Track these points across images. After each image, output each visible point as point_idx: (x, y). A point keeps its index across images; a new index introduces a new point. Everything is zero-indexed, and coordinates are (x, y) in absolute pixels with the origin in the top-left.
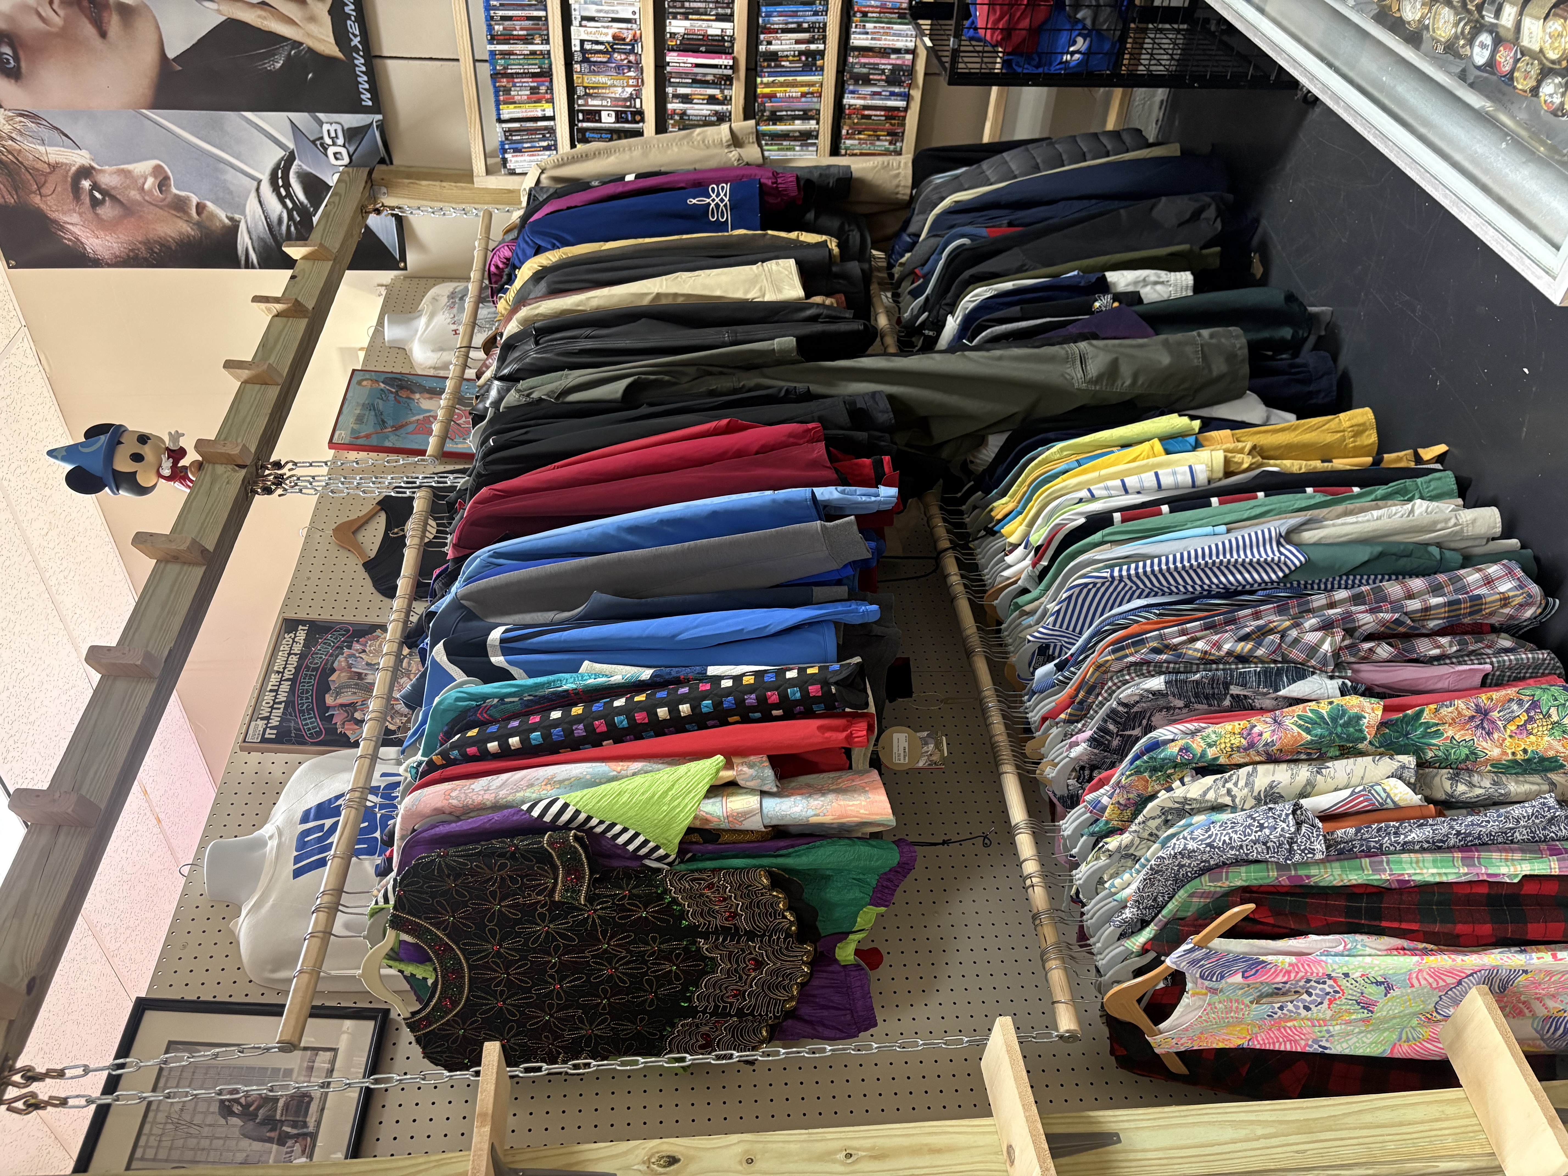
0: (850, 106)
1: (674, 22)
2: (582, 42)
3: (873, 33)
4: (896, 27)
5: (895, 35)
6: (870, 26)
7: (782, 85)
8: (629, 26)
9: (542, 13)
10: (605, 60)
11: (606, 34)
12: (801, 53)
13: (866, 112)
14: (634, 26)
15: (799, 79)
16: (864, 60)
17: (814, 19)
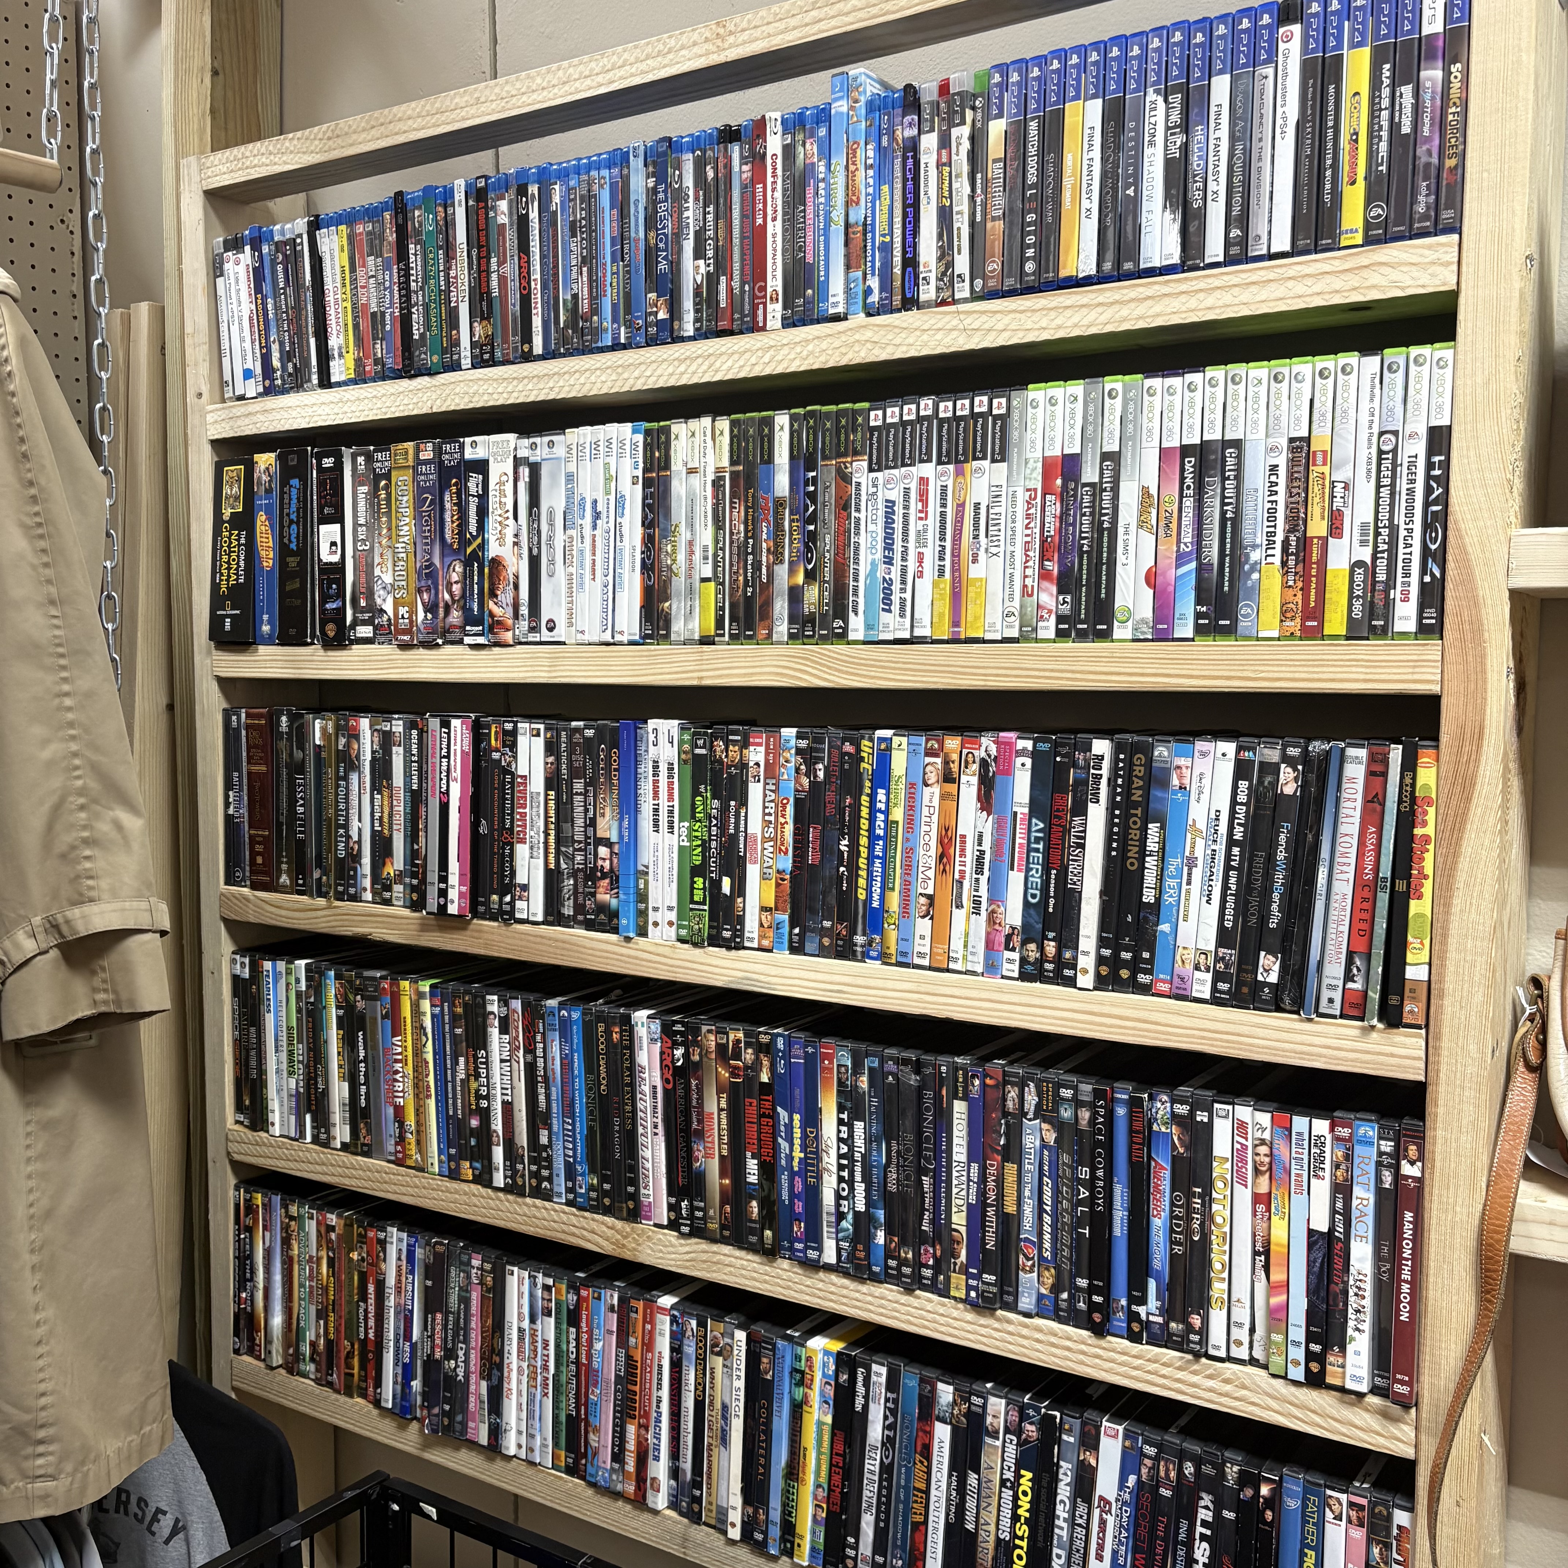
0: (383, 1243)
1: (539, 744)
2: (481, 467)
3: (533, 1335)
4: (549, 1402)
5: (531, 1401)
6: (548, 1327)
7: (418, 1052)
8: (524, 610)
9: (538, 346)
10: (448, 535)
11: (501, 540)
12: (485, 1115)
13: (371, 1288)
14: (524, 625)
15: (432, 1103)
16: (475, 1296)
17: (559, 1165)
